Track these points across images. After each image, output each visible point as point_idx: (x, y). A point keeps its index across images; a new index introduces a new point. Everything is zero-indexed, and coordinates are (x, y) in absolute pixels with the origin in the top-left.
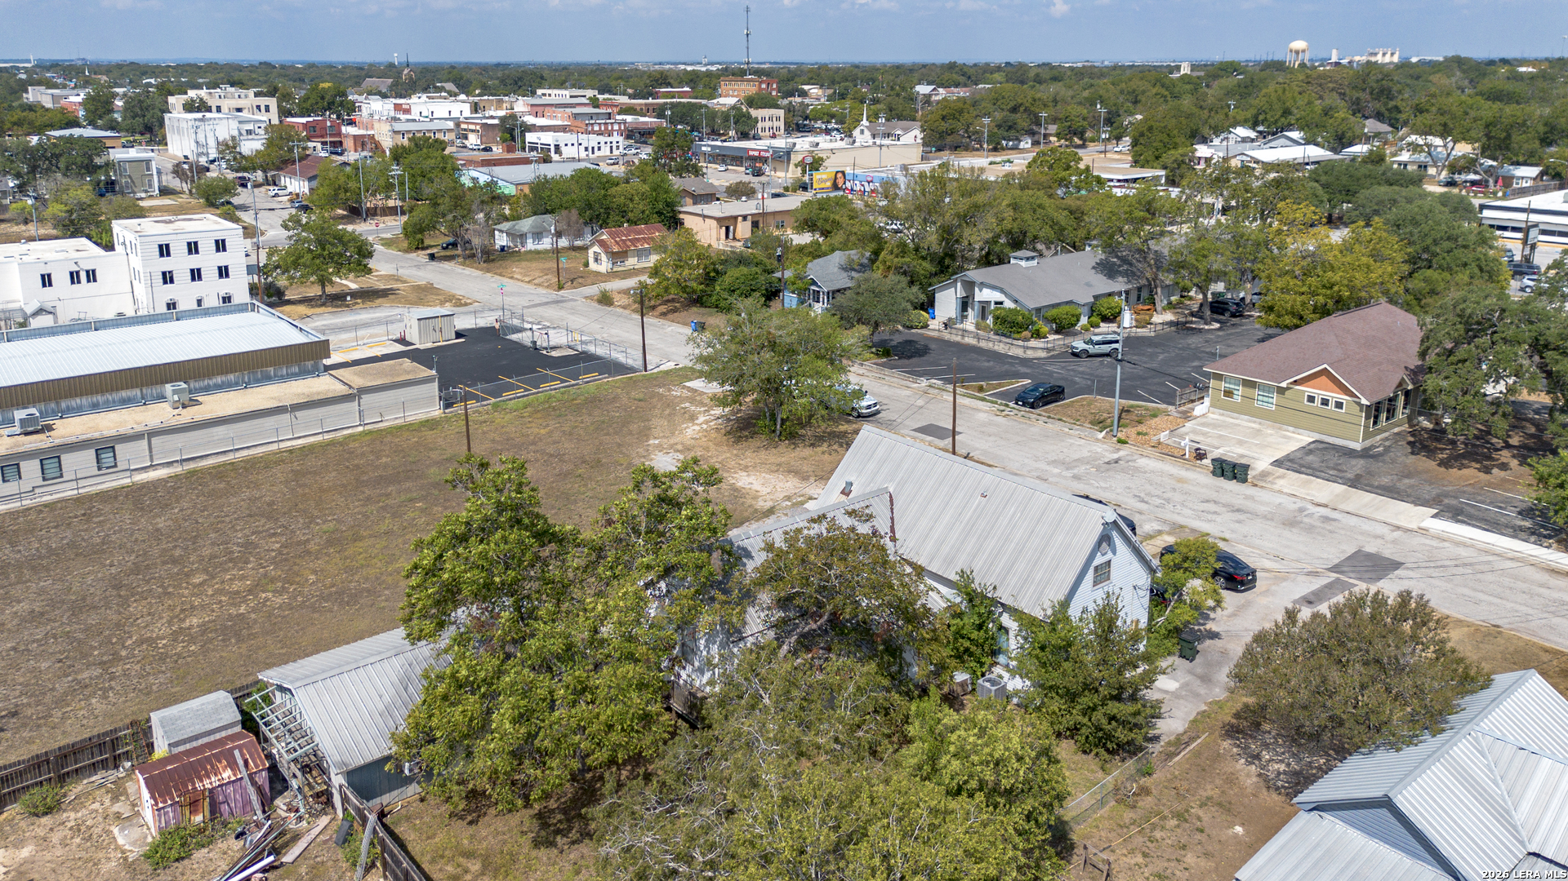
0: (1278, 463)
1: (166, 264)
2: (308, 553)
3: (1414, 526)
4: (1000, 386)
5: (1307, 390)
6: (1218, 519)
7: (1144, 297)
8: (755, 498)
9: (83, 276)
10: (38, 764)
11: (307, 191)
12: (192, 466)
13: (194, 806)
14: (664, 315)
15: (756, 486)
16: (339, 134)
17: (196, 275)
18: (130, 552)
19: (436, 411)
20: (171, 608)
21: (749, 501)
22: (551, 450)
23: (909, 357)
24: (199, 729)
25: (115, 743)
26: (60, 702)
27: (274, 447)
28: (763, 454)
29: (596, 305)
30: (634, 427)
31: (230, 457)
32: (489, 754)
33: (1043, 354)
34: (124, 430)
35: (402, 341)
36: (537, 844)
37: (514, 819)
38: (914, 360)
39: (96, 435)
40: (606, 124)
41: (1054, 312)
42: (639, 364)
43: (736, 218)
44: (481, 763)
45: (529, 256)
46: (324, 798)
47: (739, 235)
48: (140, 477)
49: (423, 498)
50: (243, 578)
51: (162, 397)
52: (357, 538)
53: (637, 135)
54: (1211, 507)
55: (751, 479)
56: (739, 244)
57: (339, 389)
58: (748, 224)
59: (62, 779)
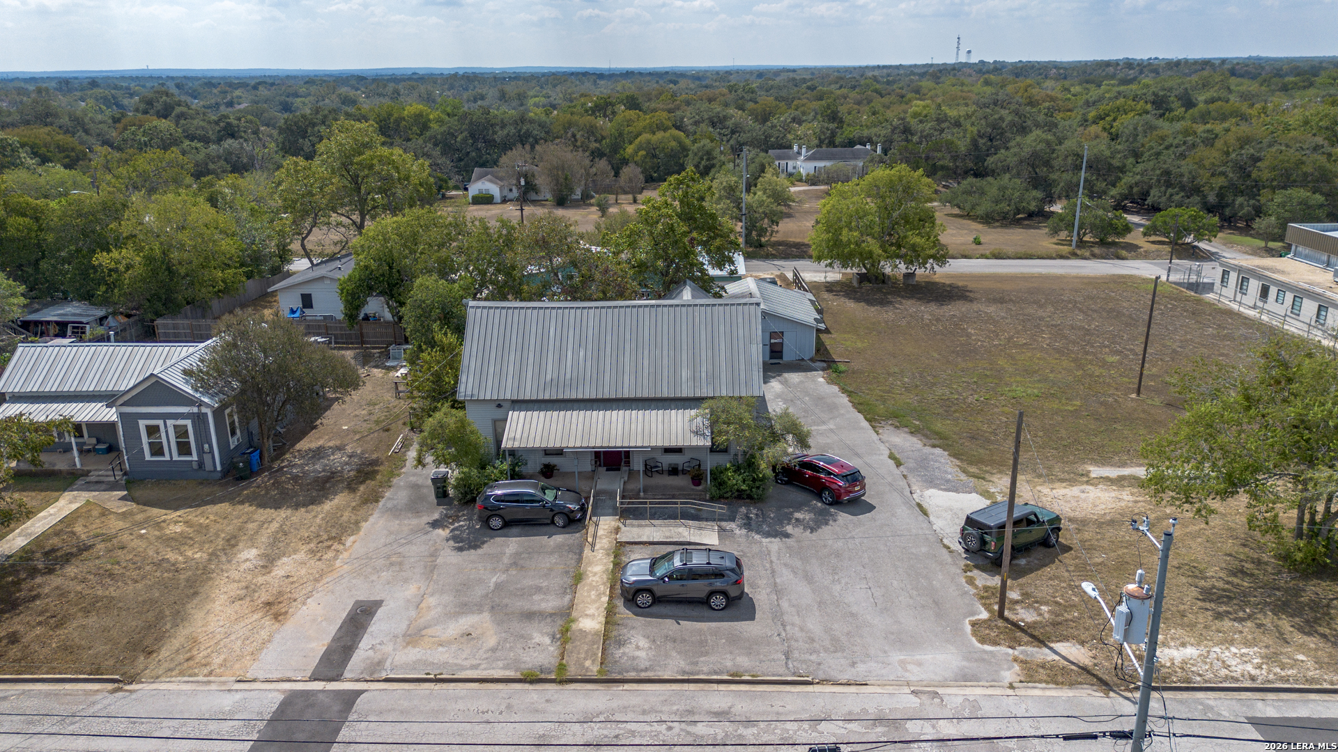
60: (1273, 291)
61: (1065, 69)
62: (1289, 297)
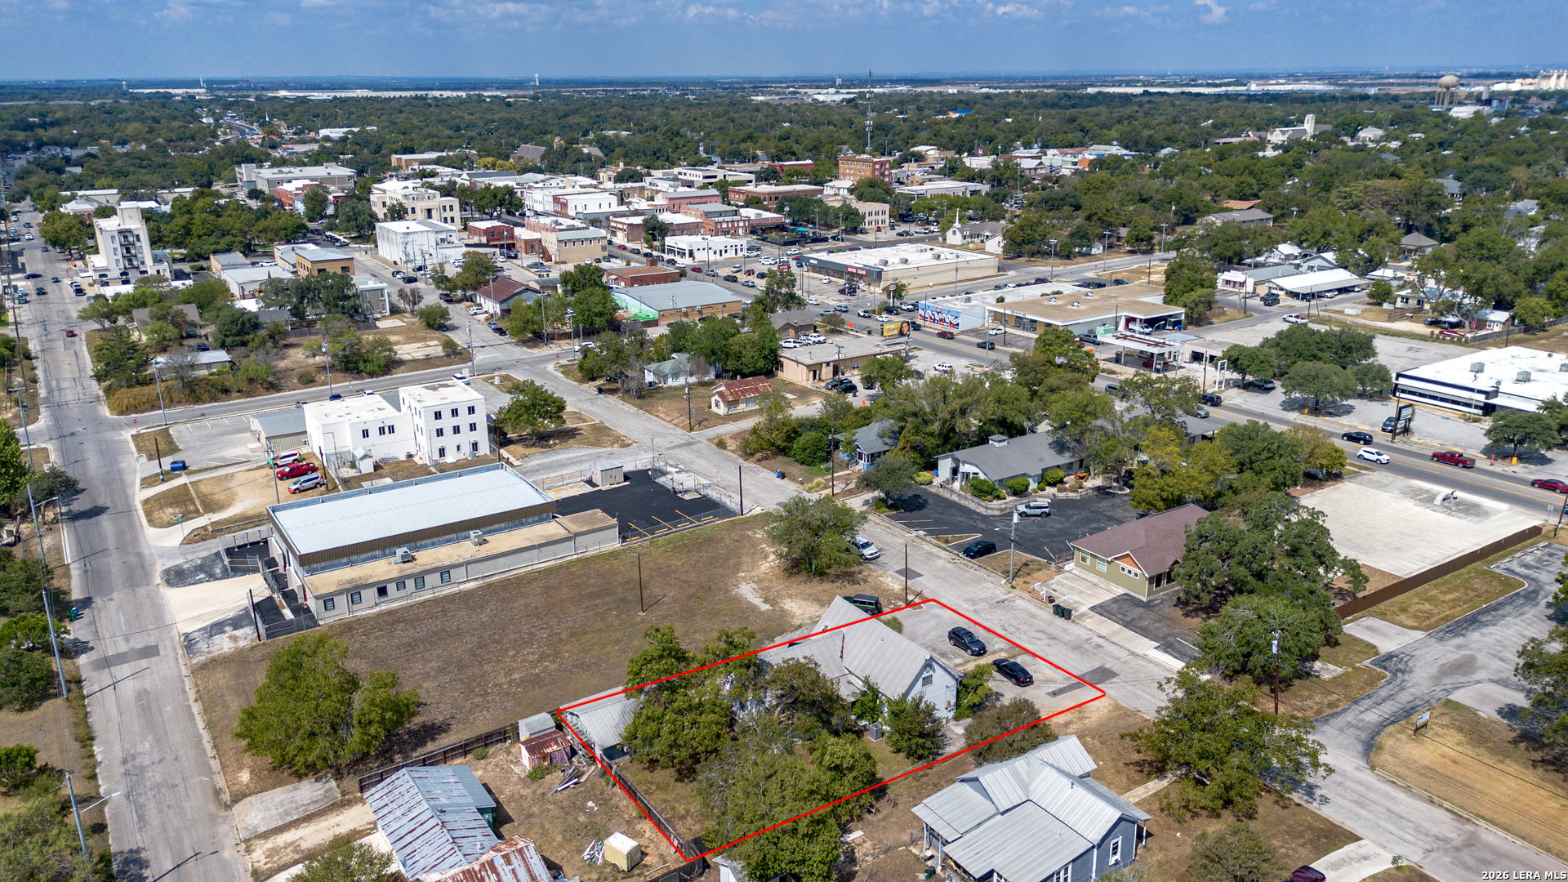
0: (1093, 609)
1: (439, 424)
2: (562, 640)
3: (1141, 653)
4: (960, 538)
5: (1122, 564)
6: (1039, 643)
7: (1082, 466)
8: (793, 617)
9: (386, 430)
10: (478, 739)
11: (498, 311)
12: (487, 580)
13: (544, 758)
14: (759, 461)
15: (794, 610)
16: (512, 236)
17: (457, 430)
18: (474, 635)
19: (617, 545)
20: (504, 668)
21: (789, 619)
22: (684, 578)
23: (912, 510)
24: (539, 729)
25: (505, 733)
26: (470, 712)
27: (530, 568)
28: (802, 587)
29: (714, 447)
30: (731, 562)
31: (507, 574)
32: (659, 746)
33: (997, 513)
34: (454, 561)
35: (590, 482)
36: (676, 780)
37: (668, 771)
38: (915, 513)
39: (440, 564)
40: (733, 222)
41: (1010, 482)
42: (737, 508)
43: (821, 364)
44: (656, 748)
45: (670, 393)
46: (593, 759)
47: (823, 377)
48: (462, 587)
49: (615, 609)
50: (533, 653)
51: (468, 537)
52: (586, 633)
53: (760, 232)
54: (1040, 635)
55: (793, 604)
56: (823, 384)
57: (563, 533)
58: (831, 368)
59: (486, 745)
60: (391, 586)
62: (410, 582)
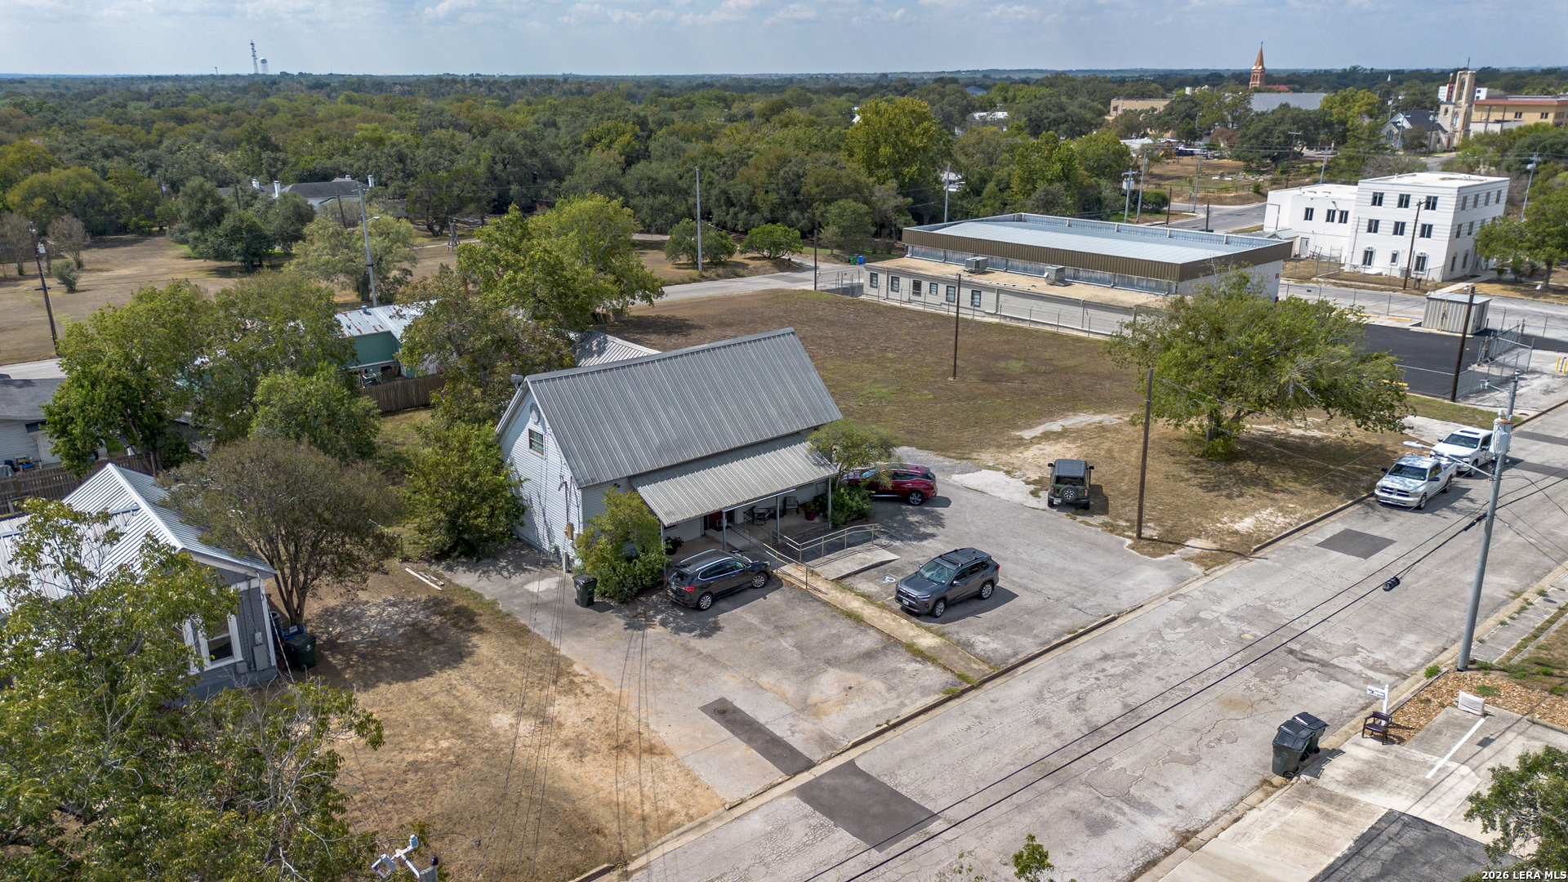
1: (1376, 213)
9: (1337, 215)
17: (1399, 228)
31: (1031, 326)
60: (925, 285)
61: (409, 84)
62: (942, 288)
